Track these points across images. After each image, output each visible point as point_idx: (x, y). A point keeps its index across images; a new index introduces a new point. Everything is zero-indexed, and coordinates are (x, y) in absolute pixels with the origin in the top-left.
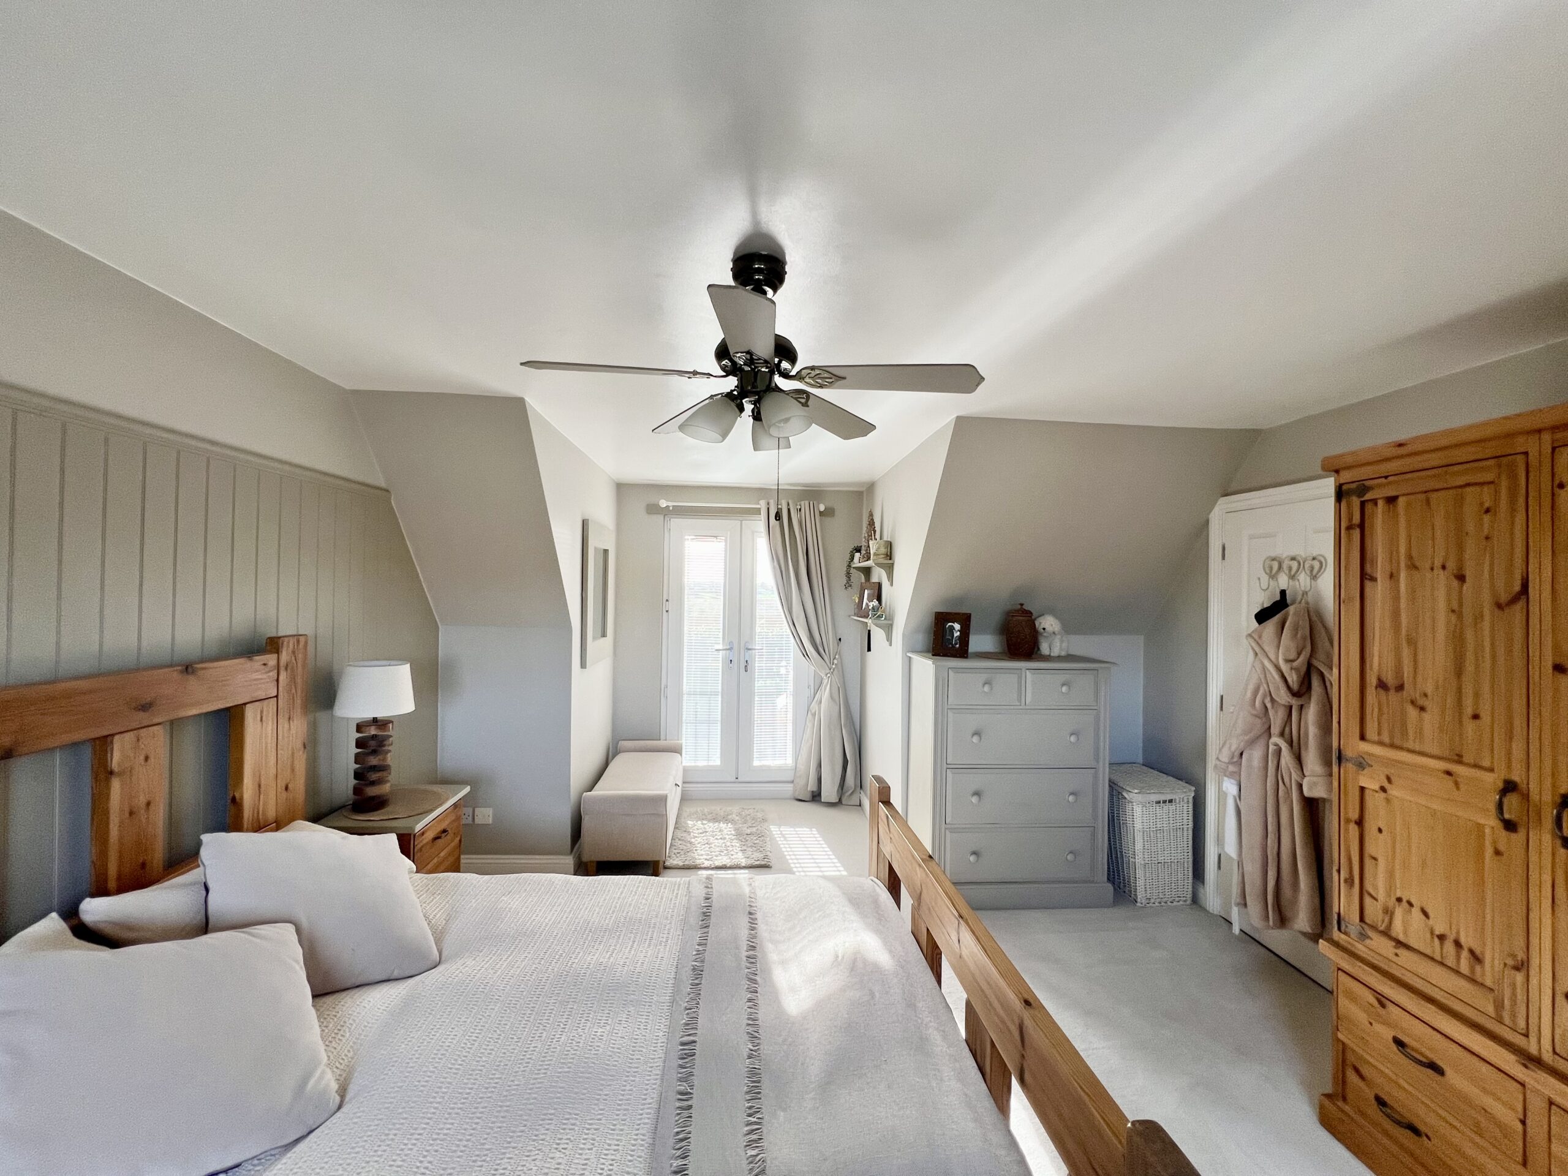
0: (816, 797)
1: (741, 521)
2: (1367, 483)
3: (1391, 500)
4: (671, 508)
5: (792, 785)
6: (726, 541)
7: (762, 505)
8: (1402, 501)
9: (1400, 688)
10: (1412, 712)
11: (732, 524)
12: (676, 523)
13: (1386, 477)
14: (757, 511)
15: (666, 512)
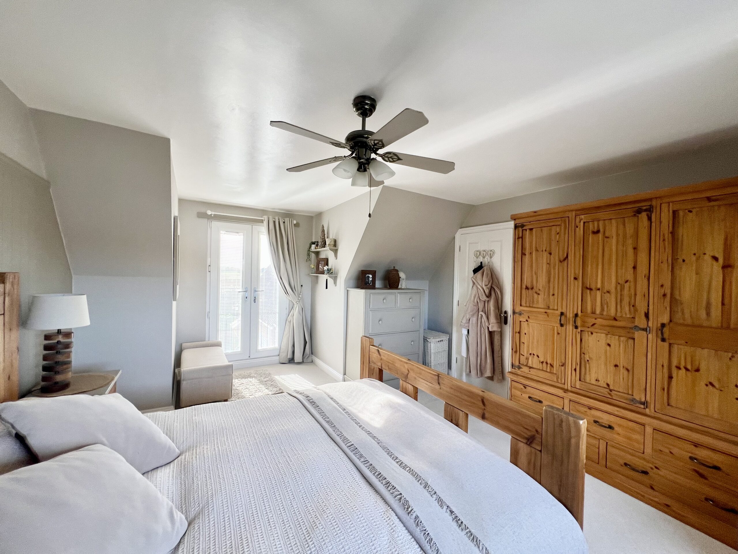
0: (292, 361)
1: (252, 226)
2: (524, 224)
3: (531, 229)
4: (213, 216)
5: (278, 357)
6: (244, 235)
7: (265, 218)
8: (534, 229)
9: (532, 288)
10: (536, 296)
11: (248, 227)
12: (215, 224)
13: (530, 222)
14: (262, 221)
15: (210, 218)
